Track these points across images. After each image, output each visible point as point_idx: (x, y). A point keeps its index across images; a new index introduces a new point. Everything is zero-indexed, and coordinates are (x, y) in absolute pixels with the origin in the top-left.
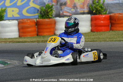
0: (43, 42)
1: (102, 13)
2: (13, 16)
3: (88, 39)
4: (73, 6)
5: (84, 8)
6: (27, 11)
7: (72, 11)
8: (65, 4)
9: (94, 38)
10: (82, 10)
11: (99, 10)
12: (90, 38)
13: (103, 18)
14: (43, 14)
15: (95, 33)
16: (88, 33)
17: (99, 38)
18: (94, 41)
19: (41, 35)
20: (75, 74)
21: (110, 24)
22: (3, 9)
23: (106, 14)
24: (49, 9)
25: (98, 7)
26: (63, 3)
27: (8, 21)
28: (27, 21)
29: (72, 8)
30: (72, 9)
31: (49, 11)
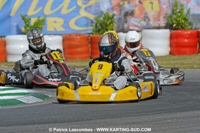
1: (186, 28)
2: (55, 29)
4: (143, 16)
5: (159, 20)
6: (76, 23)
7: (141, 24)
8: (132, 13)
9: (176, 64)
10: (156, 22)
11: (182, 24)
12: (169, 64)
13: (188, 35)
14: (100, 27)
15: (176, 57)
16: (166, 56)
21: (198, 44)
22: (41, 18)
23: (191, 29)
24: (108, 20)
25: (180, 19)
26: (129, 12)
27: (49, 36)
28: (76, 37)
29: (141, 19)
30: (141, 21)
31: (108, 23)
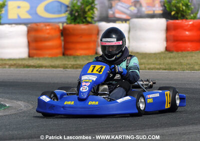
0: (73, 68)
1: (188, 17)
2: (19, 16)
3: (160, 64)
5: (154, 6)
6: (47, 9)
7: (130, 11)
9: (172, 64)
10: (150, 9)
11: (183, 11)
12: (164, 64)
13: (189, 26)
15: (174, 54)
16: (160, 54)
17: (181, 64)
18: (170, 69)
19: (71, 55)
20: (133, 130)
23: (195, 18)
24: (87, 6)
25: (181, 5)
27: (10, 26)
28: (45, 28)
29: (131, 4)
30: (131, 6)
31: (87, 9)
